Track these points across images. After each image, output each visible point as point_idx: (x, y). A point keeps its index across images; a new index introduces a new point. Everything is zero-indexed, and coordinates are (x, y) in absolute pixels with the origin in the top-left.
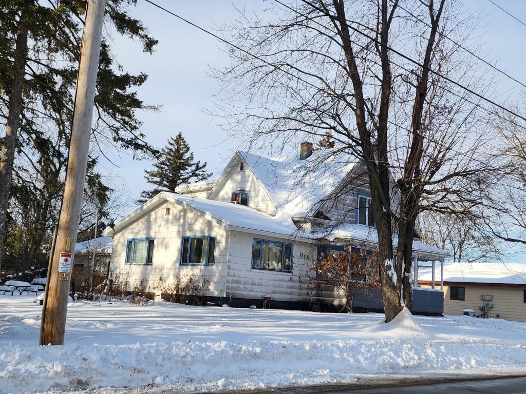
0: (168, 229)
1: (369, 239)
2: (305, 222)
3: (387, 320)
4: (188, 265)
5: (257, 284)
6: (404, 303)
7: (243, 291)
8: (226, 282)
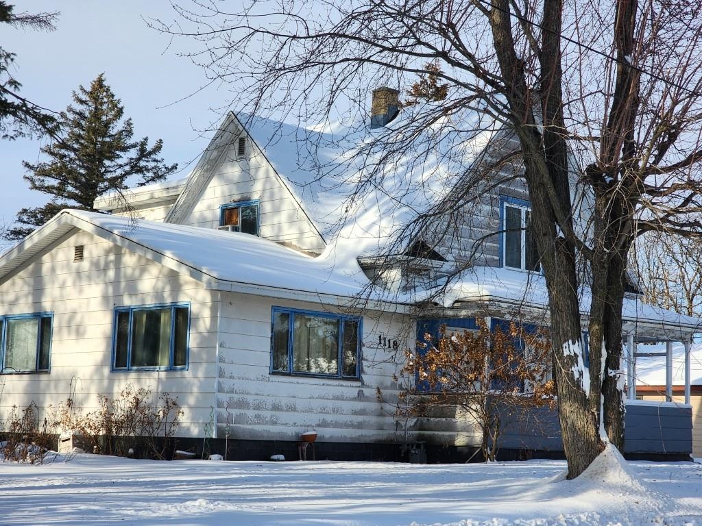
0: (81, 291)
1: (528, 298)
2: (388, 266)
3: (572, 474)
4: (129, 370)
5: (284, 408)
6: (608, 434)
7: (255, 424)
8: (215, 406)
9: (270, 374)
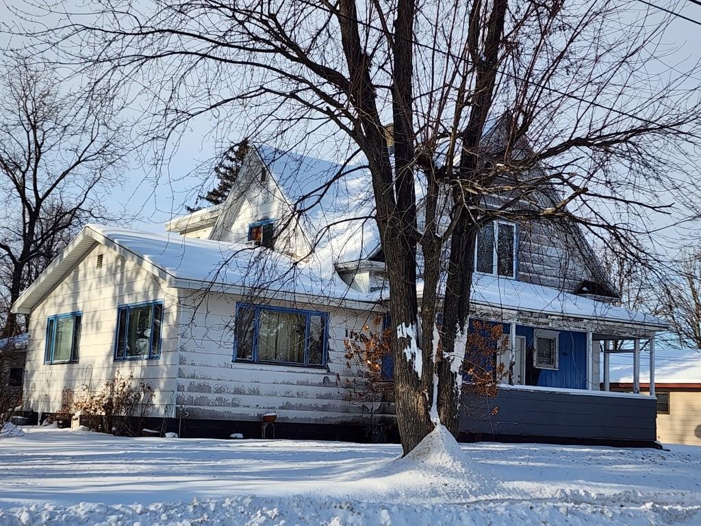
0: (100, 293)
2: (358, 270)
4: (124, 359)
5: (247, 392)
6: (439, 414)
7: (216, 405)
8: (175, 390)
9: (233, 361)
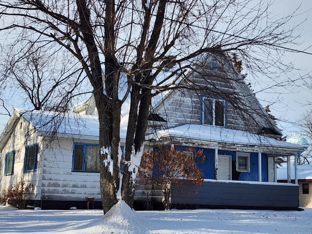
4: (27, 172)
5: (79, 186)
8: (41, 186)
9: (72, 171)
